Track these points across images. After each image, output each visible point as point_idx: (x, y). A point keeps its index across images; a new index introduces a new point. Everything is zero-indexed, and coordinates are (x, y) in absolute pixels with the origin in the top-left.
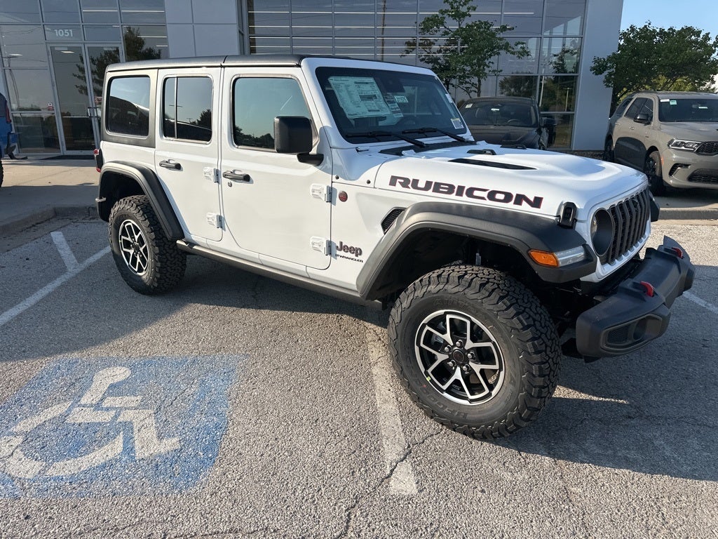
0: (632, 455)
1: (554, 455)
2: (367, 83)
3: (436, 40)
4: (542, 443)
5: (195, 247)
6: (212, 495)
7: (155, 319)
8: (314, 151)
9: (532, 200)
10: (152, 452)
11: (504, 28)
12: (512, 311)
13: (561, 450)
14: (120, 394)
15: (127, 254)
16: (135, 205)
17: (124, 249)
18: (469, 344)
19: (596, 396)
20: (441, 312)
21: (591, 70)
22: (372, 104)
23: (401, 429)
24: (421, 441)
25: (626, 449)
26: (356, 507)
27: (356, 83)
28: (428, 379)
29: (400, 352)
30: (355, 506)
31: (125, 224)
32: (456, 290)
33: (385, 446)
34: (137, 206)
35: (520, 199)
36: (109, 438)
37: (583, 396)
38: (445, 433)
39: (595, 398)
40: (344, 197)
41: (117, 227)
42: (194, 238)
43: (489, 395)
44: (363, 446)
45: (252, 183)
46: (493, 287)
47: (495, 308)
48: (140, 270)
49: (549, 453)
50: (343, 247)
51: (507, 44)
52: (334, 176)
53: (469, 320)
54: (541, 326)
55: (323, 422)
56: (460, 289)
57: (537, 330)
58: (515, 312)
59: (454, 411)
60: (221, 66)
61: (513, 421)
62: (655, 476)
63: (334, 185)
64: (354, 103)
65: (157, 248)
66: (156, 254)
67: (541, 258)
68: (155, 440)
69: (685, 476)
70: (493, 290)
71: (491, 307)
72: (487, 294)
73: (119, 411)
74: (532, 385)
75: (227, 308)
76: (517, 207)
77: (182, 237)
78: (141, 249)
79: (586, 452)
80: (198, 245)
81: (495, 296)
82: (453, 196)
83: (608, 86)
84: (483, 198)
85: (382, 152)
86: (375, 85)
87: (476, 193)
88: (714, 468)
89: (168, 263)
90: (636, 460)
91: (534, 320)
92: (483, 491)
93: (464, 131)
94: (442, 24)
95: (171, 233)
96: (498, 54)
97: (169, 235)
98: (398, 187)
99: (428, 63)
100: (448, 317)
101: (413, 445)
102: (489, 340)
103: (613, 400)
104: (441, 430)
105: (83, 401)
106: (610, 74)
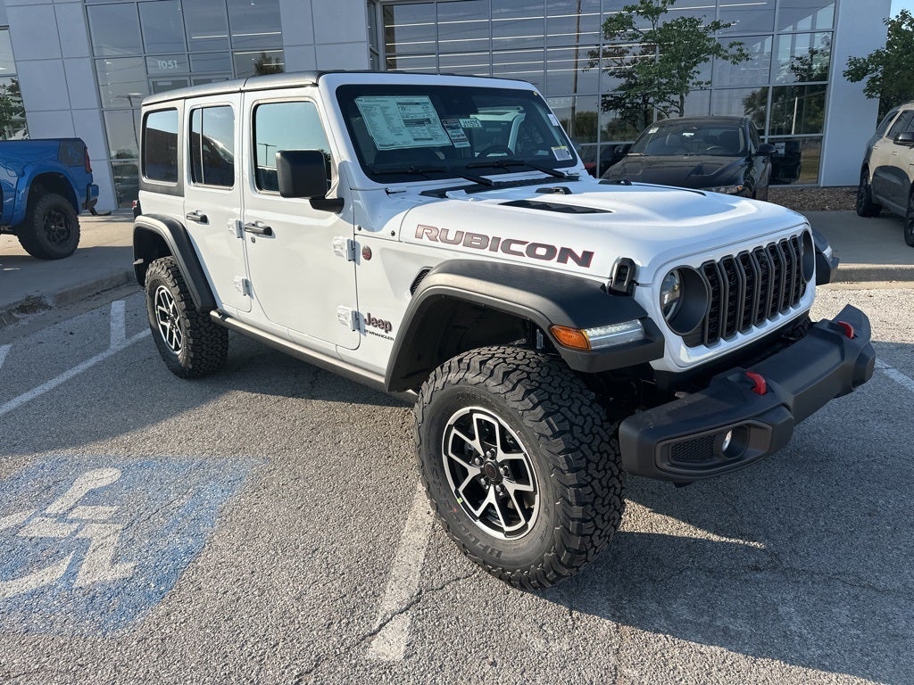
0: (738, 625)
1: (619, 617)
2: (417, 104)
3: (631, 47)
4: (608, 600)
5: (228, 320)
6: (139, 642)
7: (181, 409)
8: (332, 195)
9: (580, 255)
10: (97, 579)
11: (716, 26)
12: (539, 411)
13: (634, 611)
14: (96, 503)
15: (164, 328)
16: (165, 268)
17: (162, 322)
18: (501, 456)
19: (718, 534)
20: (466, 410)
21: (844, 76)
22: (422, 131)
23: (419, 568)
24: (440, 586)
25: (732, 616)
26: (312, 673)
27: (399, 103)
28: (459, 501)
29: (425, 462)
30: (311, 671)
31: (159, 291)
32: (478, 379)
33: (388, 591)
34: (168, 269)
35: (566, 254)
36: (57, 557)
37: (700, 534)
38: (478, 576)
39: (715, 538)
40: (368, 255)
41: (152, 296)
42: (227, 308)
43: (525, 527)
44: (359, 589)
45: (274, 237)
46: (520, 377)
47: (520, 406)
48: (177, 348)
49: (613, 615)
50: (371, 321)
51: (719, 45)
52: (356, 227)
53: (497, 421)
54: (583, 432)
55: (322, 553)
56: (481, 378)
57: (574, 438)
58: (543, 412)
59: (487, 547)
60: (241, 91)
61: (551, 567)
62: (759, 661)
63: (358, 239)
64: (393, 130)
65: (187, 320)
66: (188, 329)
67: (568, 337)
68: (107, 565)
69: (809, 664)
70: (519, 381)
71: (515, 405)
72: (511, 386)
73: (83, 523)
74: (569, 518)
75: (272, 397)
76: (561, 265)
77: (215, 307)
78: (176, 322)
79: (668, 616)
80: (231, 317)
81: (520, 390)
82: (486, 251)
83: (870, 97)
84: (521, 254)
85: (424, 193)
86: (431, 106)
87: (514, 247)
88: (859, 654)
89: (203, 339)
90: (739, 634)
91: (572, 425)
92: (494, 664)
93: (573, 163)
94: (630, 25)
95: (199, 302)
96: (706, 60)
97: (198, 304)
98: (425, 240)
99: (620, 77)
100: (475, 416)
101: (427, 591)
102: (520, 451)
103: (741, 542)
104: (475, 572)
105: (47, 511)
106: (873, 80)
